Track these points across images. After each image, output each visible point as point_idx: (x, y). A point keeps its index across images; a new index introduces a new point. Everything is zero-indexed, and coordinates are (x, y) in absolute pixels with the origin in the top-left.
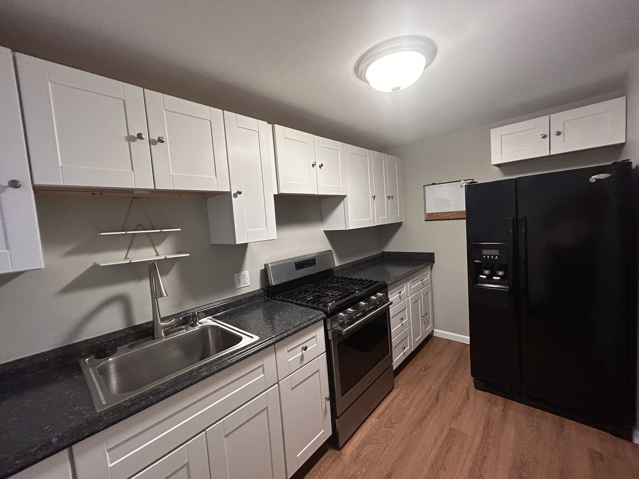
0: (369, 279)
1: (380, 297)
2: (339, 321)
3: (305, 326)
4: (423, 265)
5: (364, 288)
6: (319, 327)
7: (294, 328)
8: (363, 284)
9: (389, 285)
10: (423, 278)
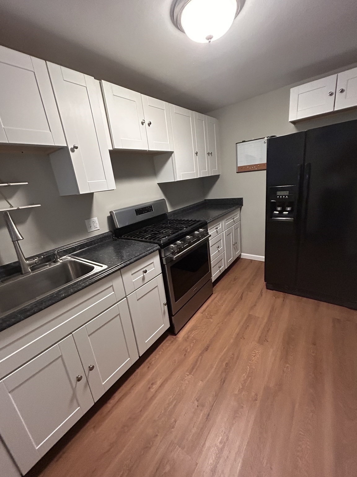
0: (193, 220)
1: (202, 232)
2: (171, 251)
3: (144, 255)
4: (234, 208)
5: (189, 226)
6: (155, 256)
7: (135, 257)
8: (189, 223)
9: (209, 223)
10: (234, 217)
